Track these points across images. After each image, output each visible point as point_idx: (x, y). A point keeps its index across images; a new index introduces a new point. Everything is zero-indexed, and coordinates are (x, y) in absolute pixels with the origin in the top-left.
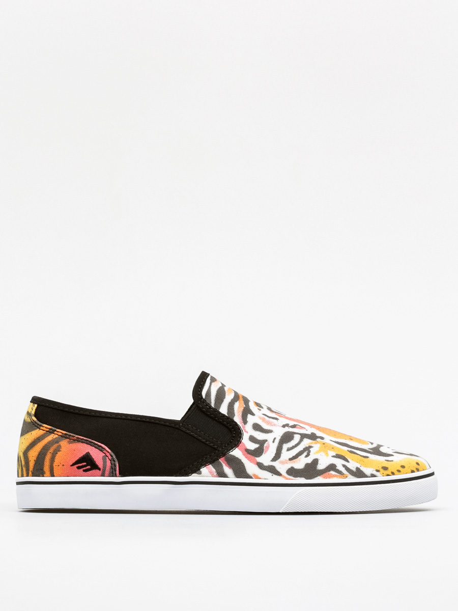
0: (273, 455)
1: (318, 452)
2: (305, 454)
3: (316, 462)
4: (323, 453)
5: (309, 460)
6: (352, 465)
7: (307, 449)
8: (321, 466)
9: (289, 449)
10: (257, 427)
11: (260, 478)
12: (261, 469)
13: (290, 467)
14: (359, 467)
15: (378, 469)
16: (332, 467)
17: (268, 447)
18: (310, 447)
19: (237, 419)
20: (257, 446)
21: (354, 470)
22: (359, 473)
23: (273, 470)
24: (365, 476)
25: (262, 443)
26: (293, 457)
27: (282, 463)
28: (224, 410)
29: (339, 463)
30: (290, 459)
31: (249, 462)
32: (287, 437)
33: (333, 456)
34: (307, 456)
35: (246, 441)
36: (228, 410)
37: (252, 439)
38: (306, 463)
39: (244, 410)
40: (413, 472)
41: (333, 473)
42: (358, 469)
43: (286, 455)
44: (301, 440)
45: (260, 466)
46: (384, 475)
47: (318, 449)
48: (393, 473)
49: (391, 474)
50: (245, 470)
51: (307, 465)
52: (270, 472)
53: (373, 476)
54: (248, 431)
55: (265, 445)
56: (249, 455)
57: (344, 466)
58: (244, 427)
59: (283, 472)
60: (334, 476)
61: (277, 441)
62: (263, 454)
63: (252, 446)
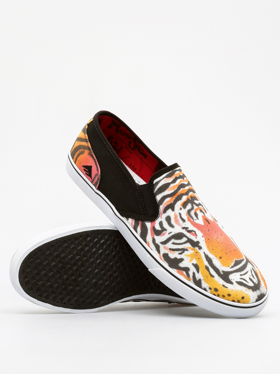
0: (163, 240)
1: (187, 256)
2: (180, 252)
3: (181, 260)
4: (189, 258)
5: (179, 257)
6: (199, 276)
7: (183, 250)
8: (182, 265)
9: (173, 243)
10: (168, 219)
11: (149, 247)
12: (153, 242)
13: (167, 253)
14: (202, 279)
15: (211, 288)
16: (187, 270)
17: (164, 234)
18: (187, 250)
19: (162, 208)
20: (160, 229)
21: (198, 279)
22: (198, 283)
23: (158, 248)
24: (200, 286)
25: (164, 229)
26: (173, 249)
27: (165, 248)
28: (159, 197)
29: (193, 270)
30: (170, 249)
31: (150, 234)
32: (179, 236)
33: (193, 264)
34: (180, 254)
35: (157, 222)
36: (161, 199)
37: (161, 224)
38: (176, 257)
39: (169, 204)
40: (233, 301)
41: (184, 273)
42: (200, 280)
43: (170, 245)
44: (185, 243)
45: (154, 240)
46: (212, 293)
47: (190, 254)
48: (218, 296)
49: (217, 295)
50: (146, 236)
51: (176, 258)
52: (156, 247)
53: (205, 289)
54: (162, 218)
55: (164, 232)
56: (153, 231)
57: (194, 273)
58: (162, 214)
59: (162, 253)
60: (184, 275)
61: (171, 235)
62: (159, 236)
63: (158, 227)
